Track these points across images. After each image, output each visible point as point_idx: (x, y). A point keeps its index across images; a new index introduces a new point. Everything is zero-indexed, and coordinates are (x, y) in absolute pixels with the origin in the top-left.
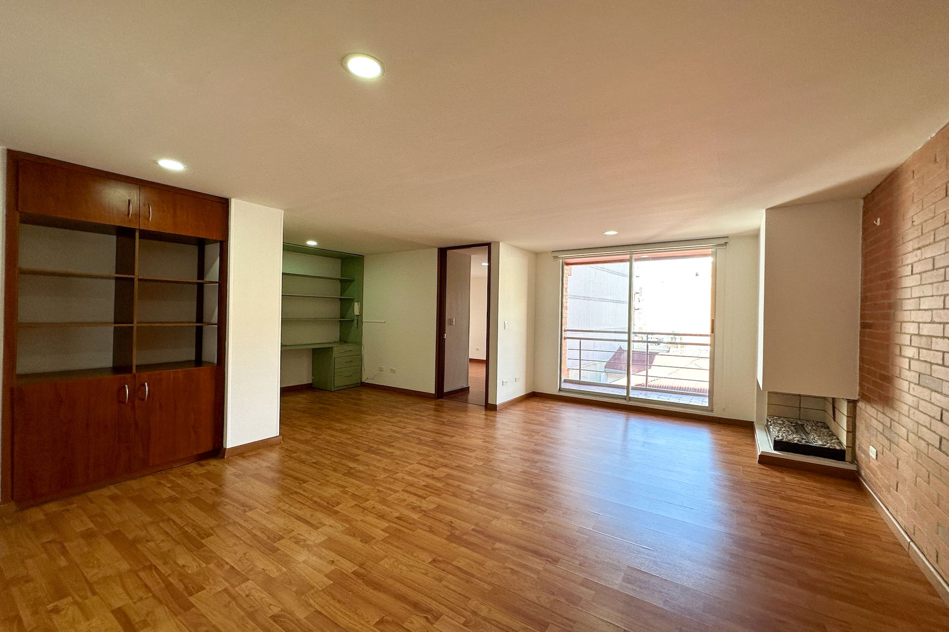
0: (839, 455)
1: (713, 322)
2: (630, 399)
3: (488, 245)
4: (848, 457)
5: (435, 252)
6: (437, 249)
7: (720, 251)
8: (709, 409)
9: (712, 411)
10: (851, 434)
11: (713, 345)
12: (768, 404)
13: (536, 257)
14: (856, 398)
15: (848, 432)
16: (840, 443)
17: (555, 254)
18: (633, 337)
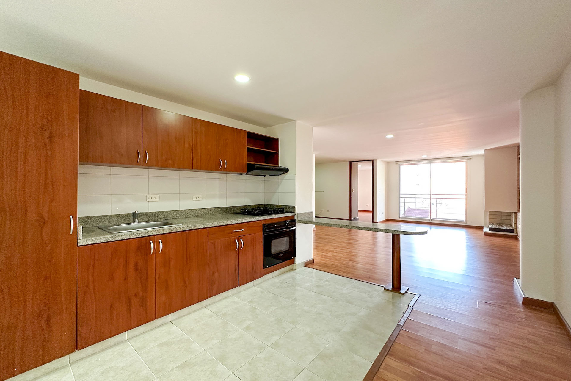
0: (512, 231)
1: (466, 188)
2: (431, 220)
3: (373, 160)
4: (515, 232)
5: (348, 163)
6: (348, 162)
7: (468, 161)
8: (466, 222)
9: (467, 223)
10: (516, 224)
11: (466, 199)
12: (489, 218)
13: (388, 163)
14: (517, 212)
15: (515, 223)
16: (513, 228)
17: (397, 163)
18: (432, 196)
